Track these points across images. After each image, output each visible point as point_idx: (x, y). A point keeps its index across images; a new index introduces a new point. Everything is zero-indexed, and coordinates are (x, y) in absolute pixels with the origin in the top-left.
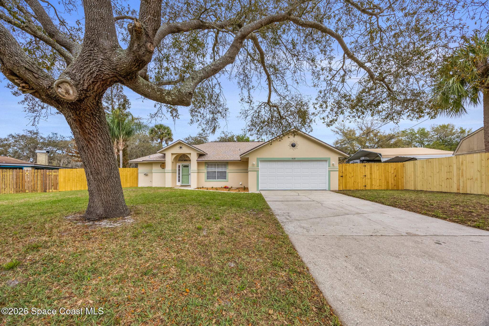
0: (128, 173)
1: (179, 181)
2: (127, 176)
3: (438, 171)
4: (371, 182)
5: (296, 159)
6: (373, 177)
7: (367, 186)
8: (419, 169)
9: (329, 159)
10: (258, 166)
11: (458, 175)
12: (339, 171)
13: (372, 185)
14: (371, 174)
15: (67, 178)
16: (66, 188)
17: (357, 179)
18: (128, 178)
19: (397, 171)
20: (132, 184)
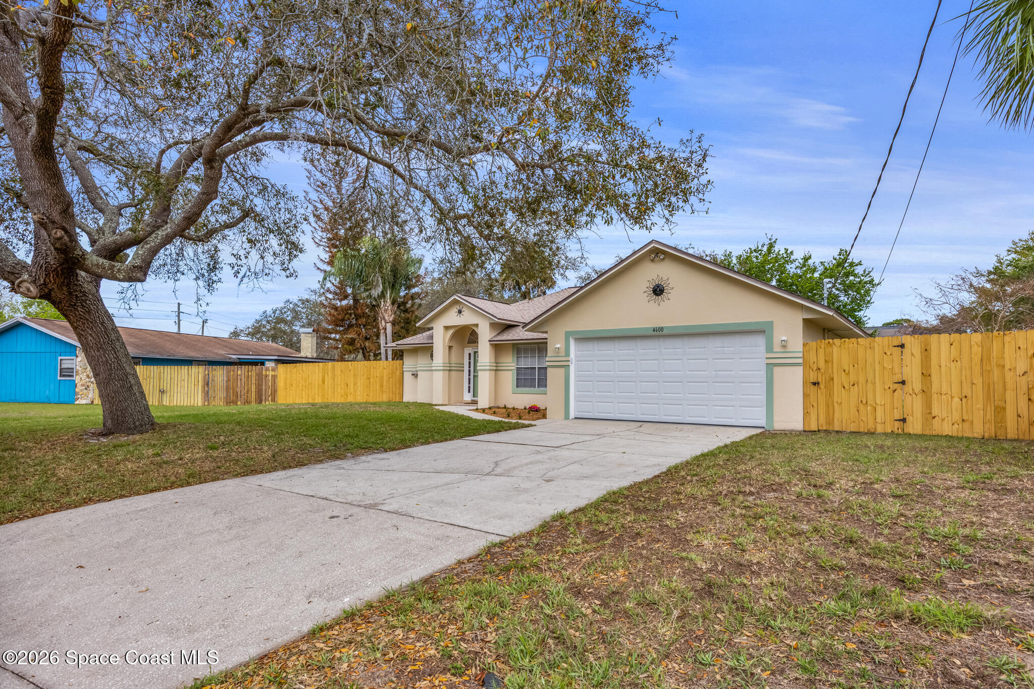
0: (385, 371)
1: (469, 392)
2: (382, 377)
4: (928, 405)
5: (665, 332)
6: (935, 388)
7: (909, 419)
9: (771, 324)
10: (567, 354)
12: (805, 364)
13: (929, 416)
14: (926, 375)
15: (288, 382)
16: (288, 398)
17: (870, 395)
18: (385, 382)
20: (391, 396)
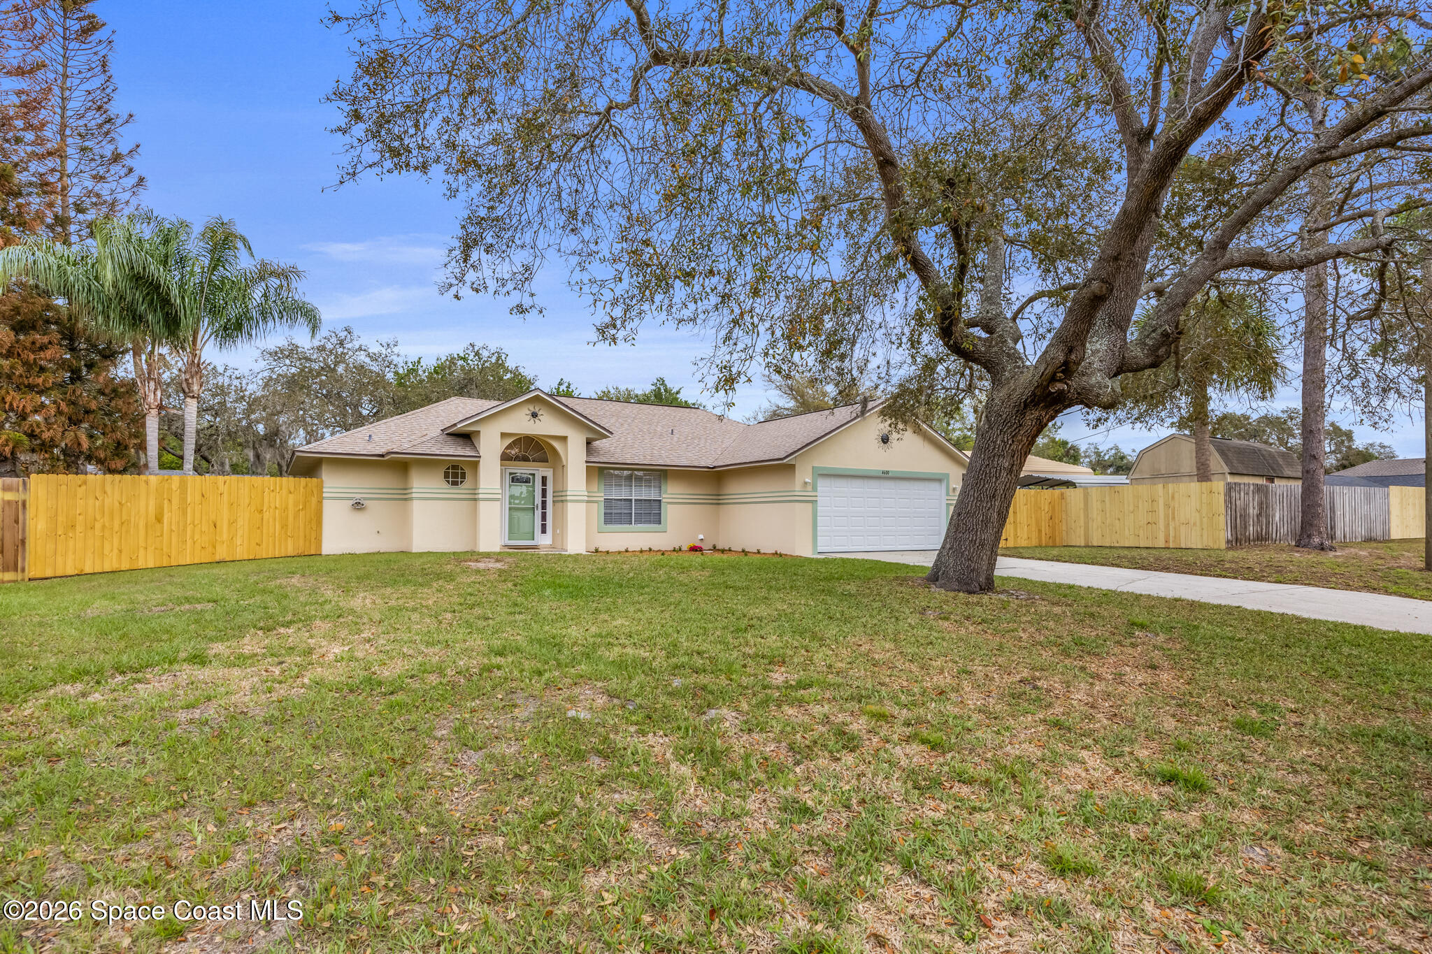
0: (292, 498)
2: (286, 510)
3: (1131, 508)
5: (890, 474)
8: (1095, 505)
9: (948, 476)
10: (815, 489)
11: (1166, 516)
18: (290, 520)
19: (1053, 508)
20: (301, 542)
